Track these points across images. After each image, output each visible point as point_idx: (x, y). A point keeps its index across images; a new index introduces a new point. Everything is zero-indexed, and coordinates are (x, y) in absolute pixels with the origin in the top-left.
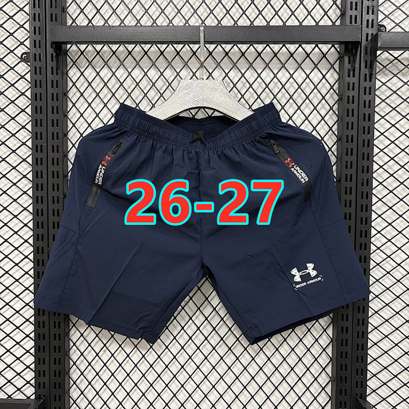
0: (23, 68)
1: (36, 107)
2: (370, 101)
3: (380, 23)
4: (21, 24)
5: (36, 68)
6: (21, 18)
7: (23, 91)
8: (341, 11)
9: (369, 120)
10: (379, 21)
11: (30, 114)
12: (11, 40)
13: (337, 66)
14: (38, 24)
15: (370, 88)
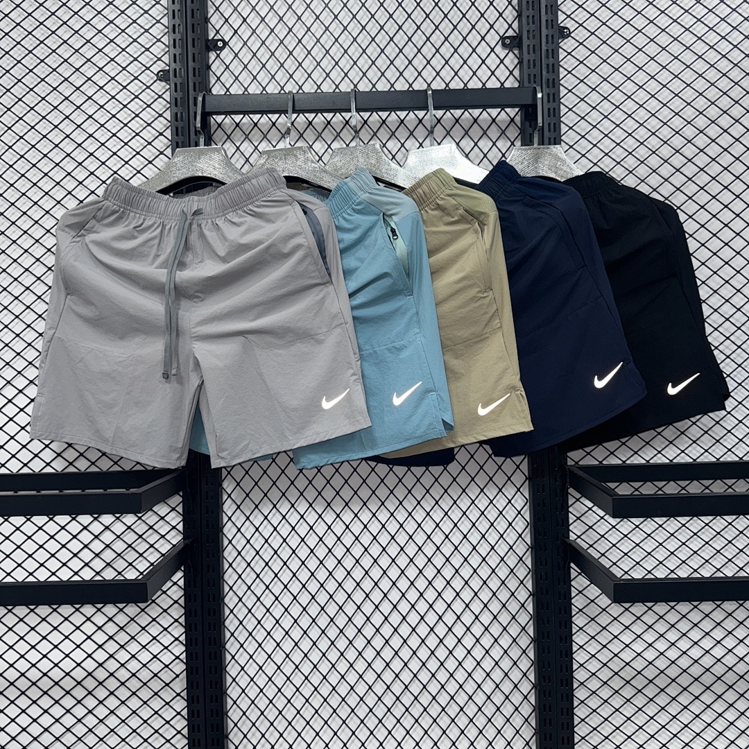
0: (160, 87)
1: (177, 128)
2: (554, 109)
3: (562, 25)
4: (158, 37)
5: (176, 84)
6: (157, 31)
7: (161, 113)
8: (517, 11)
9: (555, 131)
10: (559, 22)
11: (170, 138)
12: (145, 57)
13: (516, 73)
14: (178, 36)
15: (554, 94)
